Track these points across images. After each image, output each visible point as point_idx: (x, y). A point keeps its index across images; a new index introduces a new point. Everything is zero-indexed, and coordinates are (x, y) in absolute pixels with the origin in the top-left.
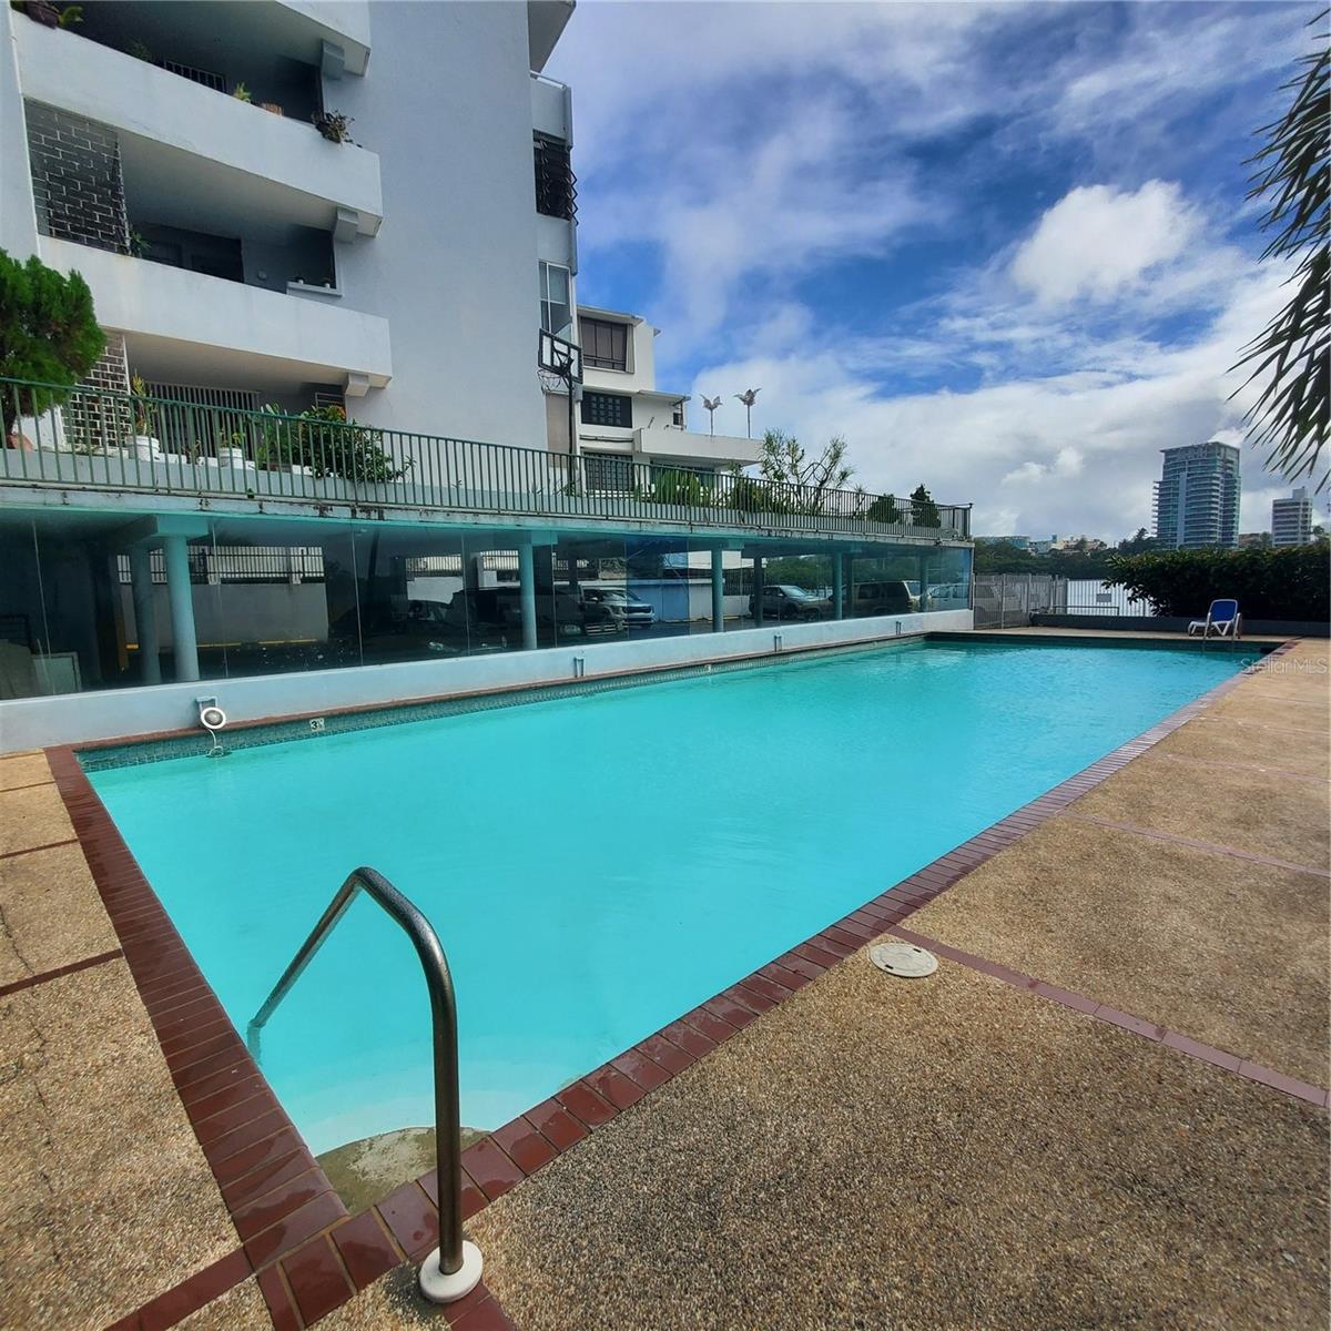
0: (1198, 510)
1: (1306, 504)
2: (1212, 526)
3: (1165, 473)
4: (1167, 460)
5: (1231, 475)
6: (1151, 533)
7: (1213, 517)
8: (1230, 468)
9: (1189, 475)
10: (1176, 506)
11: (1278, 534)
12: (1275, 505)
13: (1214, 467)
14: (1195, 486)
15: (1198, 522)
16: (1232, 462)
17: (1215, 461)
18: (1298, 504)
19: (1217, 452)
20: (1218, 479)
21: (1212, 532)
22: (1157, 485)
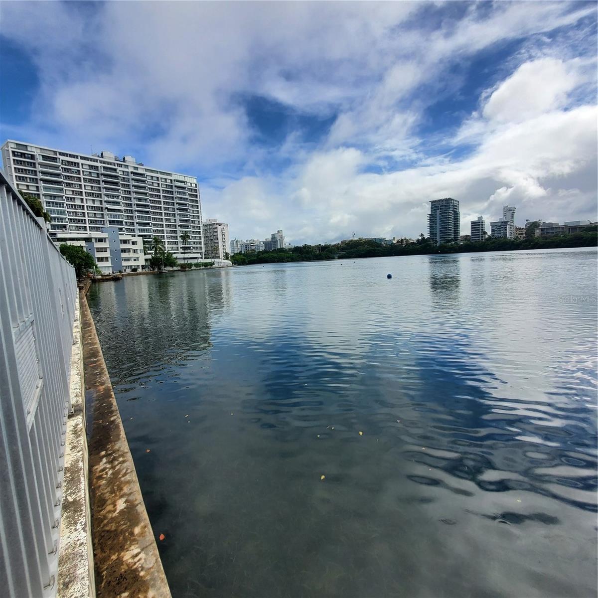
0: (444, 226)
1: (482, 222)
2: (449, 232)
3: (432, 211)
4: (432, 205)
5: (456, 211)
6: (427, 235)
7: (450, 229)
8: (456, 209)
9: (440, 211)
10: (436, 224)
11: (472, 235)
12: (472, 223)
13: (449, 208)
14: (442, 216)
15: (445, 230)
16: (456, 206)
17: (450, 205)
18: (480, 222)
19: (450, 202)
20: (451, 213)
21: (450, 235)
22: (429, 216)
